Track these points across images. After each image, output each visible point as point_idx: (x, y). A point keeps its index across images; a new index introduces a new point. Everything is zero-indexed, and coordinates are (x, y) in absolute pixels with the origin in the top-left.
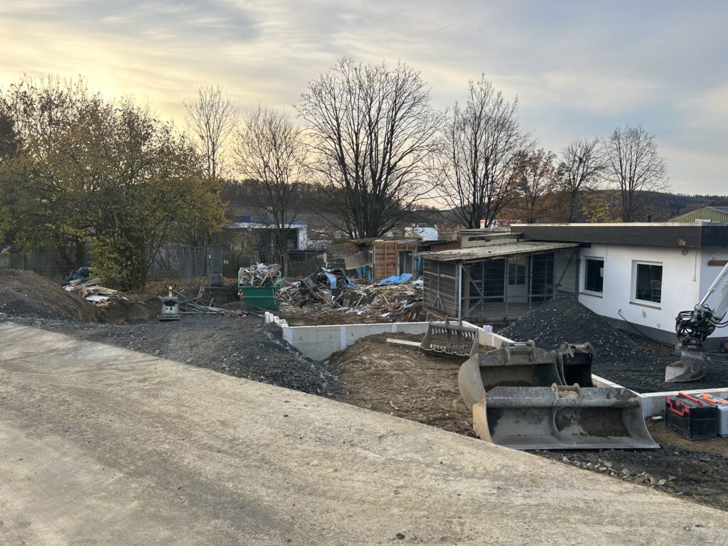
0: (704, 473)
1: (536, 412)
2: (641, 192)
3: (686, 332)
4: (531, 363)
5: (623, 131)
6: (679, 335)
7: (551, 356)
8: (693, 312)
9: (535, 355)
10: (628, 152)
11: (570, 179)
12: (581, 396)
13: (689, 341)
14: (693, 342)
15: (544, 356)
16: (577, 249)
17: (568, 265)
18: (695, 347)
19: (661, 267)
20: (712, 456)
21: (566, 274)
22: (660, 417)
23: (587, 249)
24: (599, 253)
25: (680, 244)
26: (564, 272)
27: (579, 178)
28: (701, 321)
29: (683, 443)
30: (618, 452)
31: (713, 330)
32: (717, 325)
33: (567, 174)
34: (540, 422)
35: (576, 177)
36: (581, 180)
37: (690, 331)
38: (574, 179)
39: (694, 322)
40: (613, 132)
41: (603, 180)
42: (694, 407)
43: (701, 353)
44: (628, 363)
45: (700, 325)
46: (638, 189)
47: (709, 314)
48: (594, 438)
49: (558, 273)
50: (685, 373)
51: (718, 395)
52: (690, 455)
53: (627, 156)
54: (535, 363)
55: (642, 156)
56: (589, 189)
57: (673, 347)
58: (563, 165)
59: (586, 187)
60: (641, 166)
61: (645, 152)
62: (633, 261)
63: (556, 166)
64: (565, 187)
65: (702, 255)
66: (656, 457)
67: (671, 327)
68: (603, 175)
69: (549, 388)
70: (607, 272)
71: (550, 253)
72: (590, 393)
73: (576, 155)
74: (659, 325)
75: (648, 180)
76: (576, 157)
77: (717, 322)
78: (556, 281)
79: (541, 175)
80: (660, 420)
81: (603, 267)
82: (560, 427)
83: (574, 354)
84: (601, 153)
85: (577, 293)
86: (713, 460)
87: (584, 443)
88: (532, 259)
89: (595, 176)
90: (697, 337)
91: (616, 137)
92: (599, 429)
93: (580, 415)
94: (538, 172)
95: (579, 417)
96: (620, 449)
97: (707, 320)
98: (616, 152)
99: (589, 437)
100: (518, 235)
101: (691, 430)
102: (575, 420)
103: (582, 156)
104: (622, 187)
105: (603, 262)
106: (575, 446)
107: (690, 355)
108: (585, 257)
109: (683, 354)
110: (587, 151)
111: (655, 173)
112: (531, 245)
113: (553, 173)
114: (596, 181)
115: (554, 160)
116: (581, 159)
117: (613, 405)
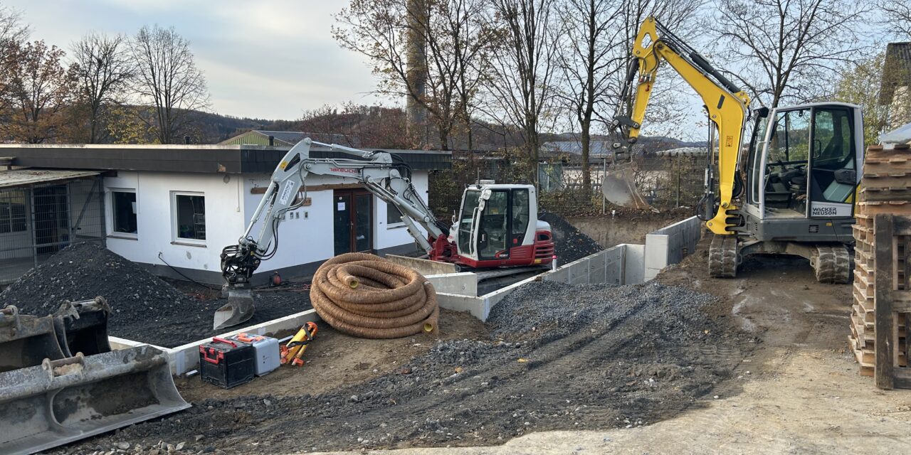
0: (237, 421)
1: (22, 405)
2: (179, 110)
3: (232, 269)
4: (15, 338)
5: (150, 31)
6: (226, 273)
7: (45, 323)
8: (237, 246)
9: (19, 326)
10: (160, 59)
11: (87, 88)
12: (87, 368)
13: (236, 278)
14: (240, 279)
15: (35, 324)
16: (99, 178)
17: (88, 201)
18: (242, 285)
19: (204, 197)
20: (246, 400)
21: (86, 213)
22: (195, 371)
23: (113, 179)
24: (128, 183)
25: (220, 170)
26: (83, 210)
27: (100, 87)
28: (246, 255)
29: (218, 394)
30: (140, 426)
31: (259, 264)
32: (263, 258)
33: (82, 80)
34: (30, 417)
35: (95, 84)
36: (103, 89)
37: (236, 267)
38: (93, 86)
39: (239, 258)
40: (138, 32)
41: (132, 91)
42: (229, 351)
43: (249, 291)
44: (171, 315)
45: (245, 260)
46: (176, 106)
47: (253, 247)
48: (111, 417)
49: (74, 212)
50: (234, 316)
51: (255, 332)
52: (225, 406)
53: (160, 64)
54: (21, 337)
55: (178, 66)
56: (115, 101)
57: (219, 289)
58: (75, 67)
59: (111, 100)
60: (178, 78)
61: (180, 62)
62: (171, 192)
63: (67, 68)
64: (81, 96)
65: (244, 182)
66: (185, 419)
67: (216, 267)
68: (131, 84)
69: (39, 366)
70: (140, 208)
71: (59, 186)
72: (100, 362)
73: (92, 55)
74: (205, 266)
75: (187, 96)
76: (93, 58)
77: (262, 254)
78: (73, 222)
79: (44, 77)
80: (195, 374)
81: (135, 201)
82: (61, 416)
83: (80, 315)
84: (126, 55)
85: (104, 236)
86: (248, 404)
87: (96, 428)
88: (32, 194)
89: (122, 86)
90: (244, 273)
91: (144, 38)
92: (118, 403)
93: (91, 392)
94: (39, 72)
95: (89, 396)
96: (142, 423)
97: (252, 253)
98: (145, 57)
99: (103, 419)
100: (8, 160)
101: (227, 378)
102: (83, 401)
103: (101, 57)
104: (157, 102)
105: (134, 194)
106: (82, 435)
107: (237, 295)
108: (111, 188)
109: (231, 294)
110: (108, 52)
111: (194, 87)
112: (29, 174)
113: (63, 76)
114: (124, 91)
115: (61, 57)
116: (100, 62)
117: (133, 370)
